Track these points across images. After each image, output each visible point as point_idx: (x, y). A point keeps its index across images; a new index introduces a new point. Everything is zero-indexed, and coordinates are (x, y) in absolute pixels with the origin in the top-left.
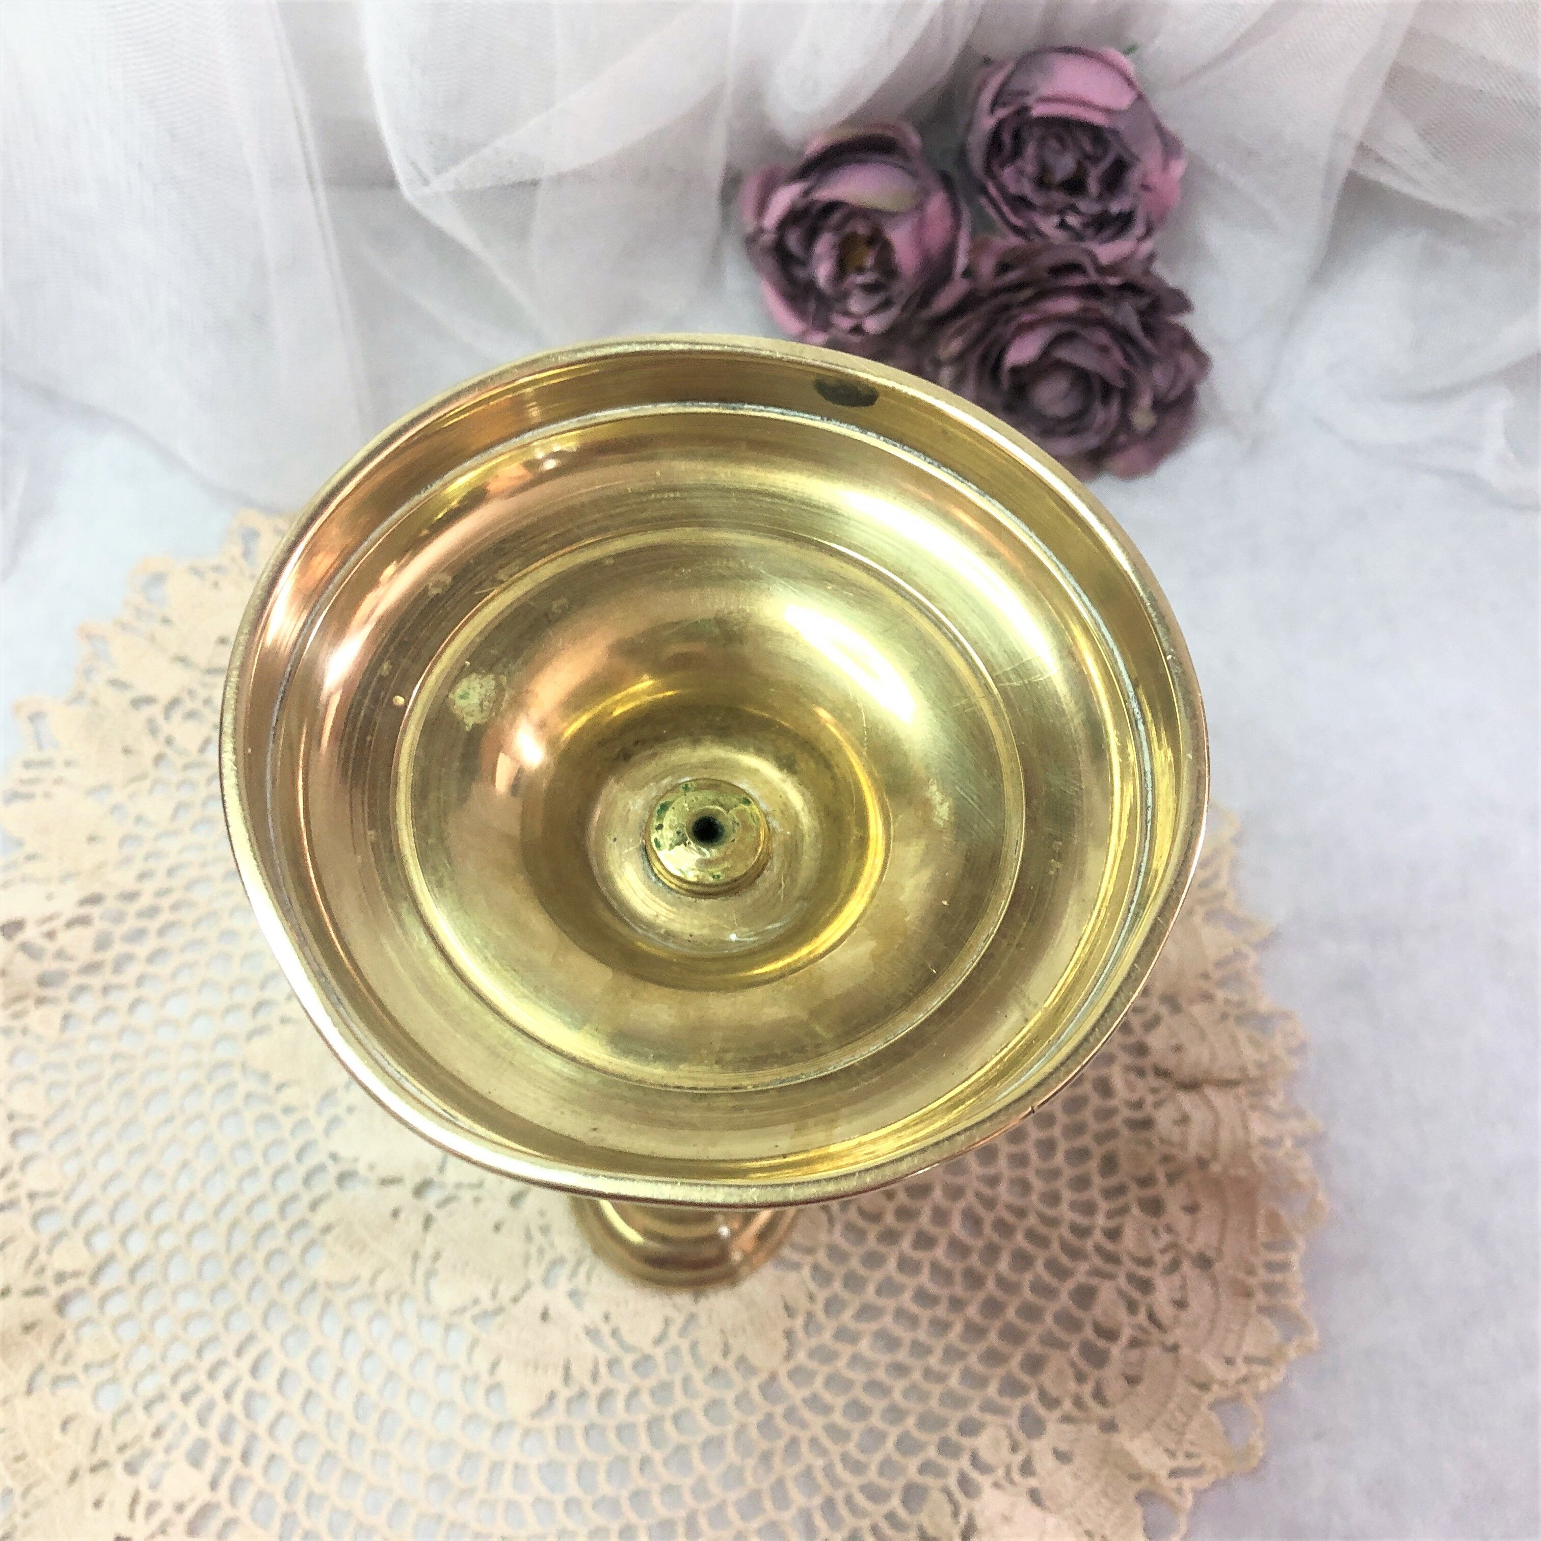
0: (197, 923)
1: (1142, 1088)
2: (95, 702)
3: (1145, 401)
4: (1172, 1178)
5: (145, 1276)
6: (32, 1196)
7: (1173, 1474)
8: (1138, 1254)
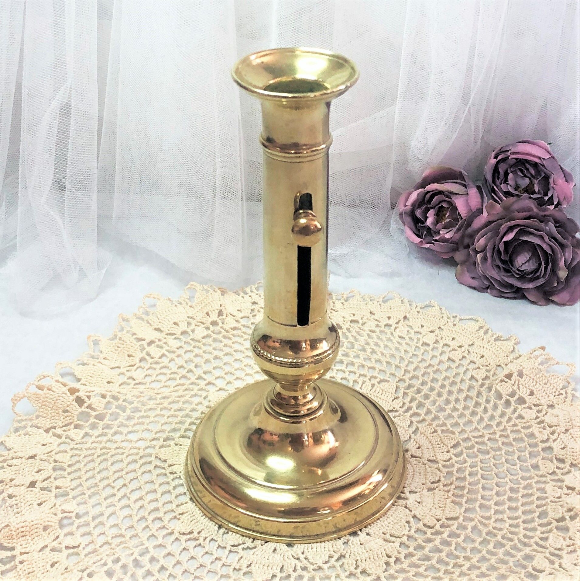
1: (560, 492)
4: (572, 518)
8: (556, 547)
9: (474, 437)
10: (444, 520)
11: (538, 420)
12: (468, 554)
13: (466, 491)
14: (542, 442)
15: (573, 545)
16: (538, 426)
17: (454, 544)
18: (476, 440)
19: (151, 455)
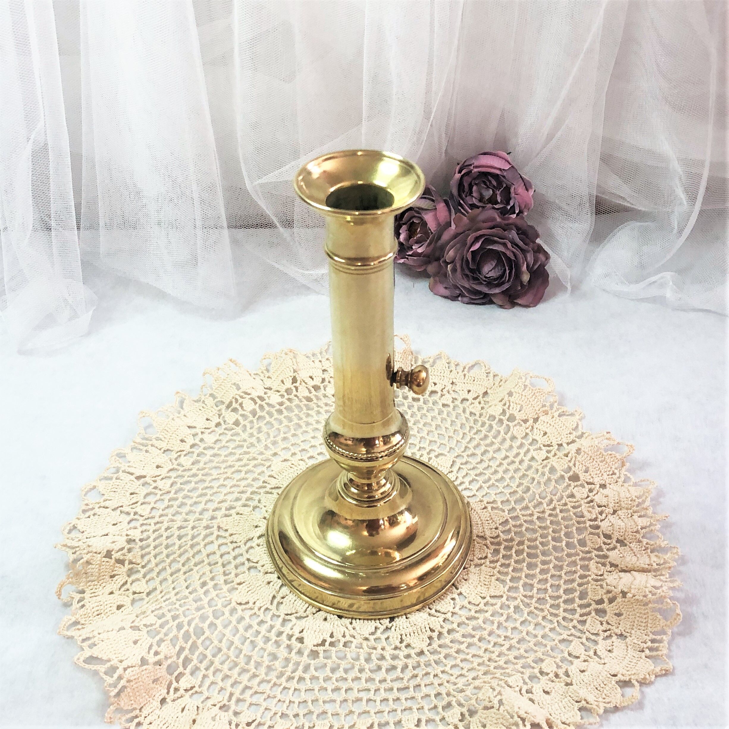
1: (603, 570)
4: (611, 601)
8: (592, 632)
9: (523, 515)
10: (488, 598)
11: (589, 499)
12: (509, 634)
13: (511, 569)
14: (590, 520)
15: (609, 630)
16: (588, 505)
17: (496, 623)
18: (525, 518)
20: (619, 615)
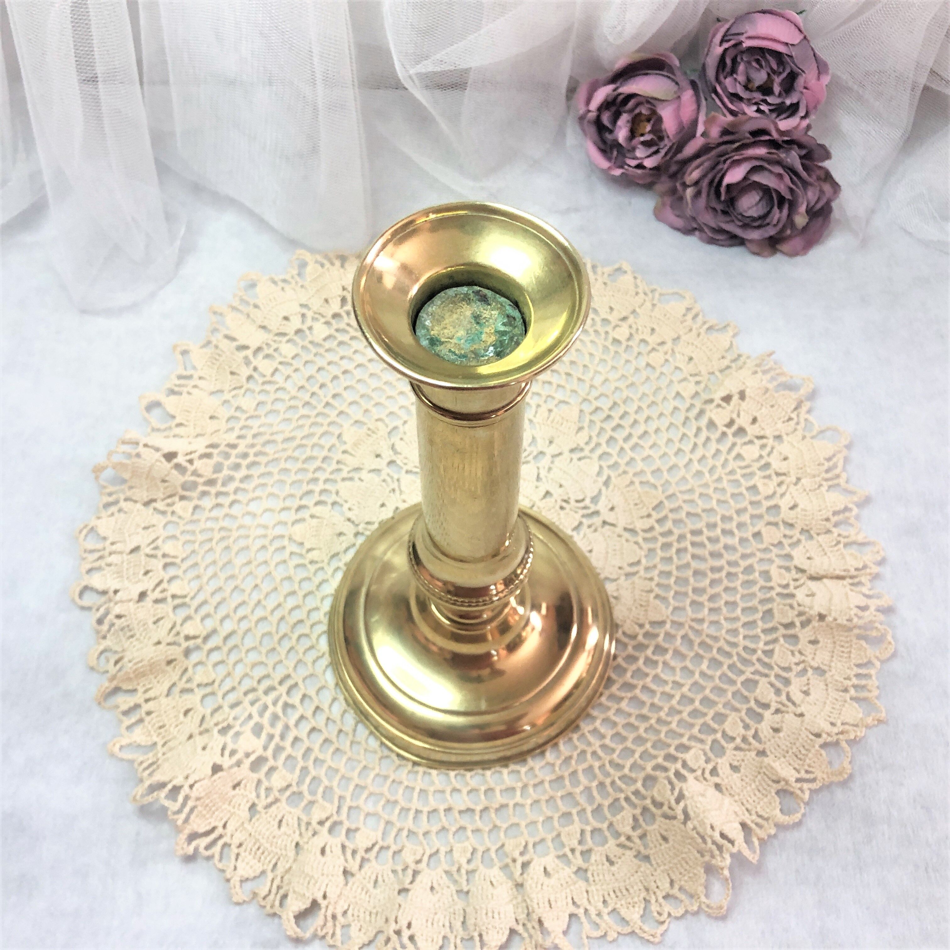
0: (266, 465)
1: (787, 577)
2: (216, 347)
3: (803, 209)
4: (804, 625)
5: (231, 643)
6: (174, 597)
7: (798, 780)
8: (782, 665)
9: (681, 492)
10: (647, 626)
11: (763, 462)
12: (678, 678)
13: (673, 579)
14: (767, 498)
15: (803, 662)
16: (762, 473)
17: (660, 663)
18: (684, 496)
19: (282, 537)
20: (814, 642)
